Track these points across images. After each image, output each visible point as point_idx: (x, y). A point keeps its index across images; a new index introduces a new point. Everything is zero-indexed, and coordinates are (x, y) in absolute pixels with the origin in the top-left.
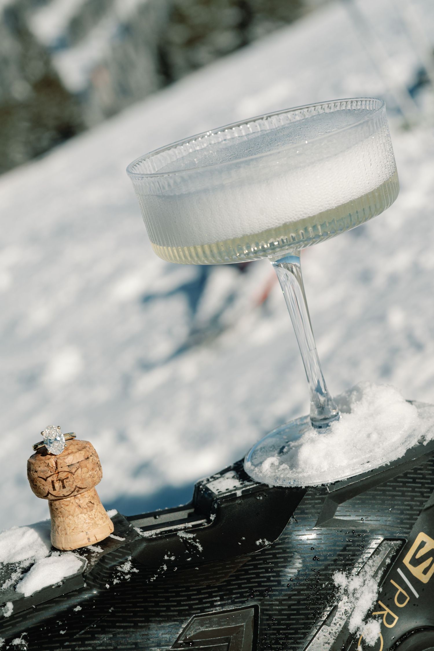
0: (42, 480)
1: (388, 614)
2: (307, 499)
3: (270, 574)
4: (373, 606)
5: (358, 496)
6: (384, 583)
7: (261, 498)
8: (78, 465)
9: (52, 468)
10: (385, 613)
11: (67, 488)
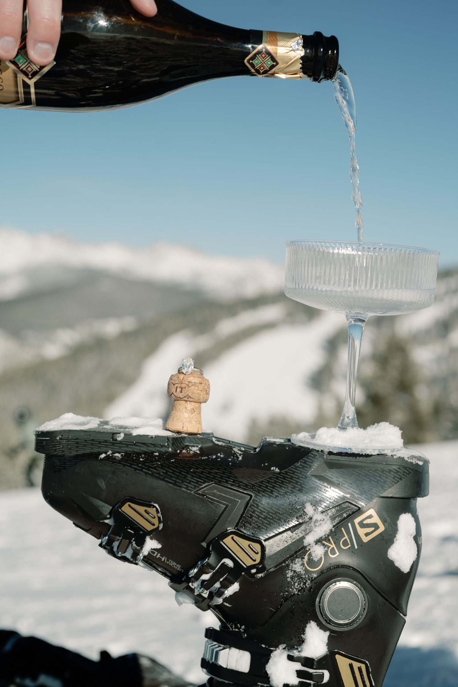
0: (173, 384)
1: (333, 547)
2: (310, 456)
3: (269, 485)
4: (325, 536)
5: (342, 470)
6: (337, 527)
7: (288, 448)
8: (194, 383)
9: (180, 380)
10: (332, 546)
11: (183, 394)
